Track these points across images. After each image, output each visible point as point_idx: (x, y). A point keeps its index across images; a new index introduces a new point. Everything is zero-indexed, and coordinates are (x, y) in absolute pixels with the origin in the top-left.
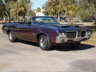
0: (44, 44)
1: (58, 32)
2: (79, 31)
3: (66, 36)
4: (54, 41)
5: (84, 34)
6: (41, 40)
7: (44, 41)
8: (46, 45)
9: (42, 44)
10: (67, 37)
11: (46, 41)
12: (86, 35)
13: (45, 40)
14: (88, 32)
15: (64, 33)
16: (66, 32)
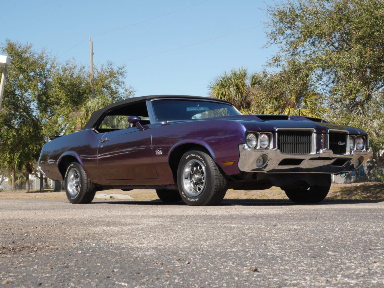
0: (195, 184)
1: (245, 130)
2: (320, 131)
3: (274, 147)
4: (232, 163)
5: (340, 144)
6: (187, 170)
7: (195, 173)
8: (202, 187)
9: (187, 186)
10: (279, 148)
11: (202, 173)
12: (348, 149)
13: (201, 168)
14: (353, 139)
15: (267, 134)
16: (274, 132)
